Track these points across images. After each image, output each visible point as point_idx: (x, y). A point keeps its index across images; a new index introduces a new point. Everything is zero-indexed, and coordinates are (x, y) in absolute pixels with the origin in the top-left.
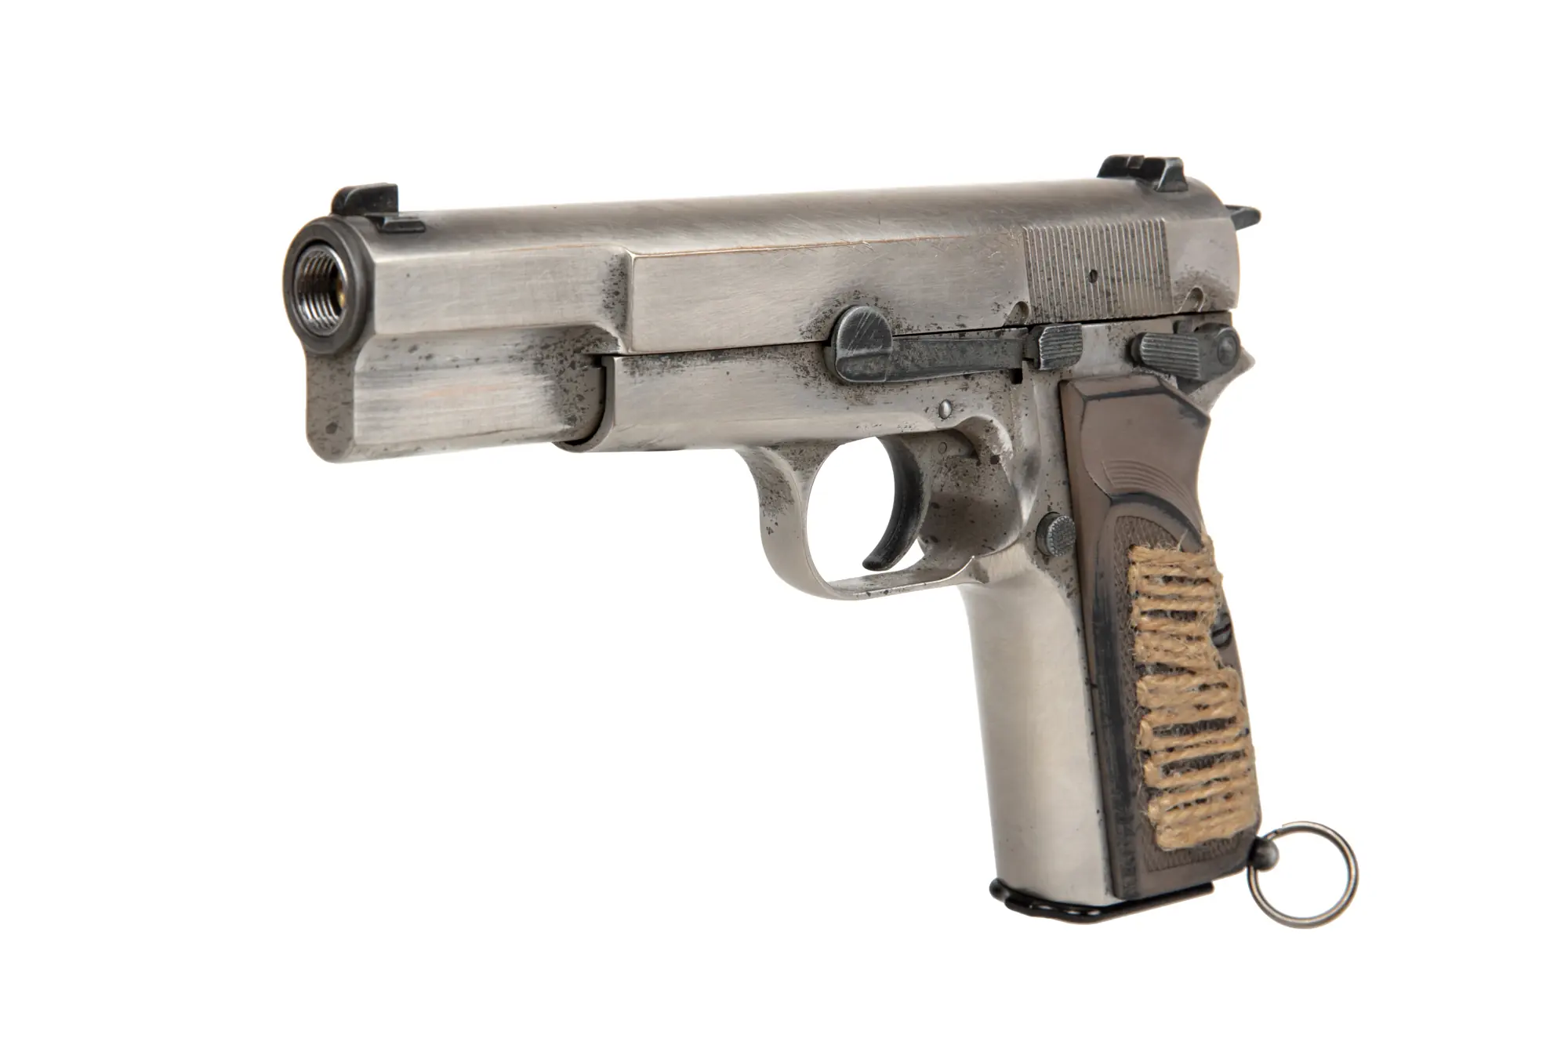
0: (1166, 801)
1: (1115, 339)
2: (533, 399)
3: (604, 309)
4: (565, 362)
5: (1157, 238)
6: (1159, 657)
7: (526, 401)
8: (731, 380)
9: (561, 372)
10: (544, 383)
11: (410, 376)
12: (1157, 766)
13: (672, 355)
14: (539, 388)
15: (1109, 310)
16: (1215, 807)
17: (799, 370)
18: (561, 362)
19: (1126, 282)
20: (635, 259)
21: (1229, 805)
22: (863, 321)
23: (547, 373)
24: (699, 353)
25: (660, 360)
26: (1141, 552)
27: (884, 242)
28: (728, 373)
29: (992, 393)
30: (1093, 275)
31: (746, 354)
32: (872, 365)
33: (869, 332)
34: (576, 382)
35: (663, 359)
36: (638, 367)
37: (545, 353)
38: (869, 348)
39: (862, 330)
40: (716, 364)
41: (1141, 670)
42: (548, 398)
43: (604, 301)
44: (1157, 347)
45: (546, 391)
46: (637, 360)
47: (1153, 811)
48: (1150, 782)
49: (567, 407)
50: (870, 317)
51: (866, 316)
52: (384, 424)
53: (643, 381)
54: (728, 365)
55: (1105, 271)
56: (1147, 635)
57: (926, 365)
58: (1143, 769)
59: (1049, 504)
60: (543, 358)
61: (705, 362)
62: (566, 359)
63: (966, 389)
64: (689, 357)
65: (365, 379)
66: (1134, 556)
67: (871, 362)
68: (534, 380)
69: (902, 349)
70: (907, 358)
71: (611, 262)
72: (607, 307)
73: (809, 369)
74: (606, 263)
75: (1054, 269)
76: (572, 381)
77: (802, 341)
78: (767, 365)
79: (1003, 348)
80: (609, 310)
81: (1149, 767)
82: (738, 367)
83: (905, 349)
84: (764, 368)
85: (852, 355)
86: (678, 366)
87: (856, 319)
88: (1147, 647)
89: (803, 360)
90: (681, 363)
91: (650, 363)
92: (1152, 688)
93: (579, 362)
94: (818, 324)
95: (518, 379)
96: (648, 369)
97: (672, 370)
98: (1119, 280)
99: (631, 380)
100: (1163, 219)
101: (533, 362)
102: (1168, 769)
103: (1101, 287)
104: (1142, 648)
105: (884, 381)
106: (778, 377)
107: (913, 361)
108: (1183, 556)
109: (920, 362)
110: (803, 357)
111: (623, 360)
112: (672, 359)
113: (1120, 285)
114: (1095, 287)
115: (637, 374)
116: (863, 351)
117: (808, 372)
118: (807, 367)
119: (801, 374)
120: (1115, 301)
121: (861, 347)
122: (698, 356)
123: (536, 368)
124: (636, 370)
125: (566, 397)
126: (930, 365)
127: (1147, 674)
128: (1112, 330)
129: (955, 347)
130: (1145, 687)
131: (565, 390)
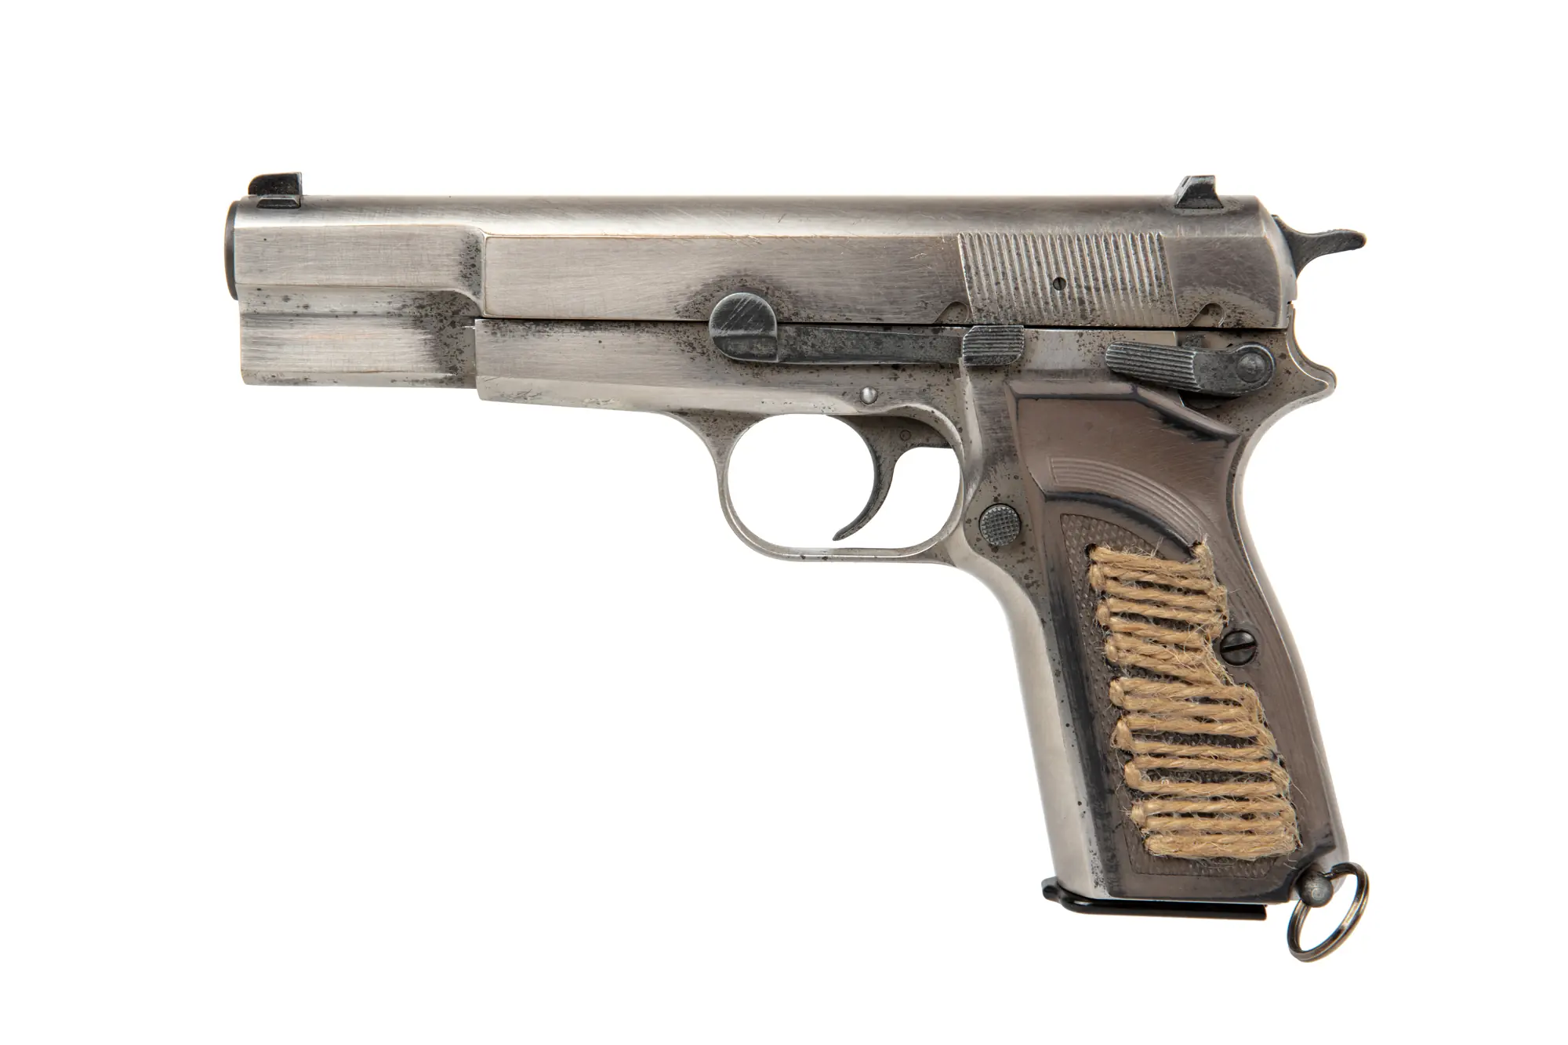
0: (1153, 805)
1: (1088, 345)
2: (413, 349)
3: (461, 278)
4: (445, 321)
5: (1153, 251)
6: (1131, 659)
7: (406, 350)
8: (604, 347)
9: (441, 329)
10: (423, 337)
11: (291, 320)
12: (1141, 769)
13: (537, 321)
14: (419, 340)
15: (1083, 317)
16: (1223, 824)
17: (683, 345)
18: (441, 321)
19: (1107, 291)
20: (488, 238)
21: (1246, 825)
22: (740, 306)
23: (426, 329)
24: (567, 323)
25: (524, 325)
26: (1103, 553)
27: (776, 237)
28: (600, 342)
29: (929, 385)
30: (1059, 283)
31: (621, 327)
32: (759, 346)
33: (747, 316)
34: (456, 338)
35: (527, 324)
36: (499, 328)
37: (423, 312)
38: (746, 329)
39: (738, 314)
40: (587, 333)
41: (1116, 671)
42: (428, 349)
43: (461, 271)
44: (1128, 354)
45: (426, 343)
46: (499, 323)
47: (1137, 813)
48: (1132, 782)
49: (448, 359)
50: (749, 303)
51: (742, 302)
52: (268, 356)
53: (504, 341)
54: (599, 334)
55: (1077, 279)
56: (1119, 636)
57: (831, 351)
58: (1123, 770)
59: (996, 495)
60: (421, 317)
61: (574, 331)
62: (445, 318)
63: (895, 379)
64: (555, 325)
65: (249, 320)
66: (1095, 556)
67: (758, 343)
68: (414, 333)
69: (799, 335)
70: (805, 343)
71: (466, 240)
72: (465, 276)
73: (695, 345)
74: (463, 241)
75: (1004, 274)
76: (452, 337)
77: (679, 319)
78: (646, 338)
79: (931, 343)
80: (467, 279)
81: (1130, 769)
82: (613, 338)
83: (802, 335)
84: (642, 340)
85: (727, 335)
86: (545, 331)
87: (732, 303)
88: (1118, 649)
89: (688, 337)
90: (547, 329)
91: (512, 326)
92: (1127, 689)
93: (459, 322)
94: (697, 306)
95: (398, 332)
96: (511, 331)
97: (537, 334)
98: (1098, 290)
99: (492, 338)
100: (1160, 233)
101: (413, 319)
102: (1155, 774)
103: (1071, 292)
104: (1112, 648)
105: (777, 361)
106: (659, 350)
107: (813, 346)
108: (1159, 563)
109: (823, 348)
110: (687, 334)
111: (483, 322)
112: (538, 325)
113: (1099, 296)
114: (1063, 295)
115: (499, 335)
116: (741, 332)
117: (694, 348)
118: (692, 344)
119: (687, 349)
120: (1093, 310)
121: (737, 327)
122: (566, 325)
123: (415, 324)
124: (498, 331)
125: (447, 350)
126: (835, 351)
127: (1123, 675)
128: (1083, 337)
129: (866, 338)
130: (1118, 687)
131: (445, 344)
